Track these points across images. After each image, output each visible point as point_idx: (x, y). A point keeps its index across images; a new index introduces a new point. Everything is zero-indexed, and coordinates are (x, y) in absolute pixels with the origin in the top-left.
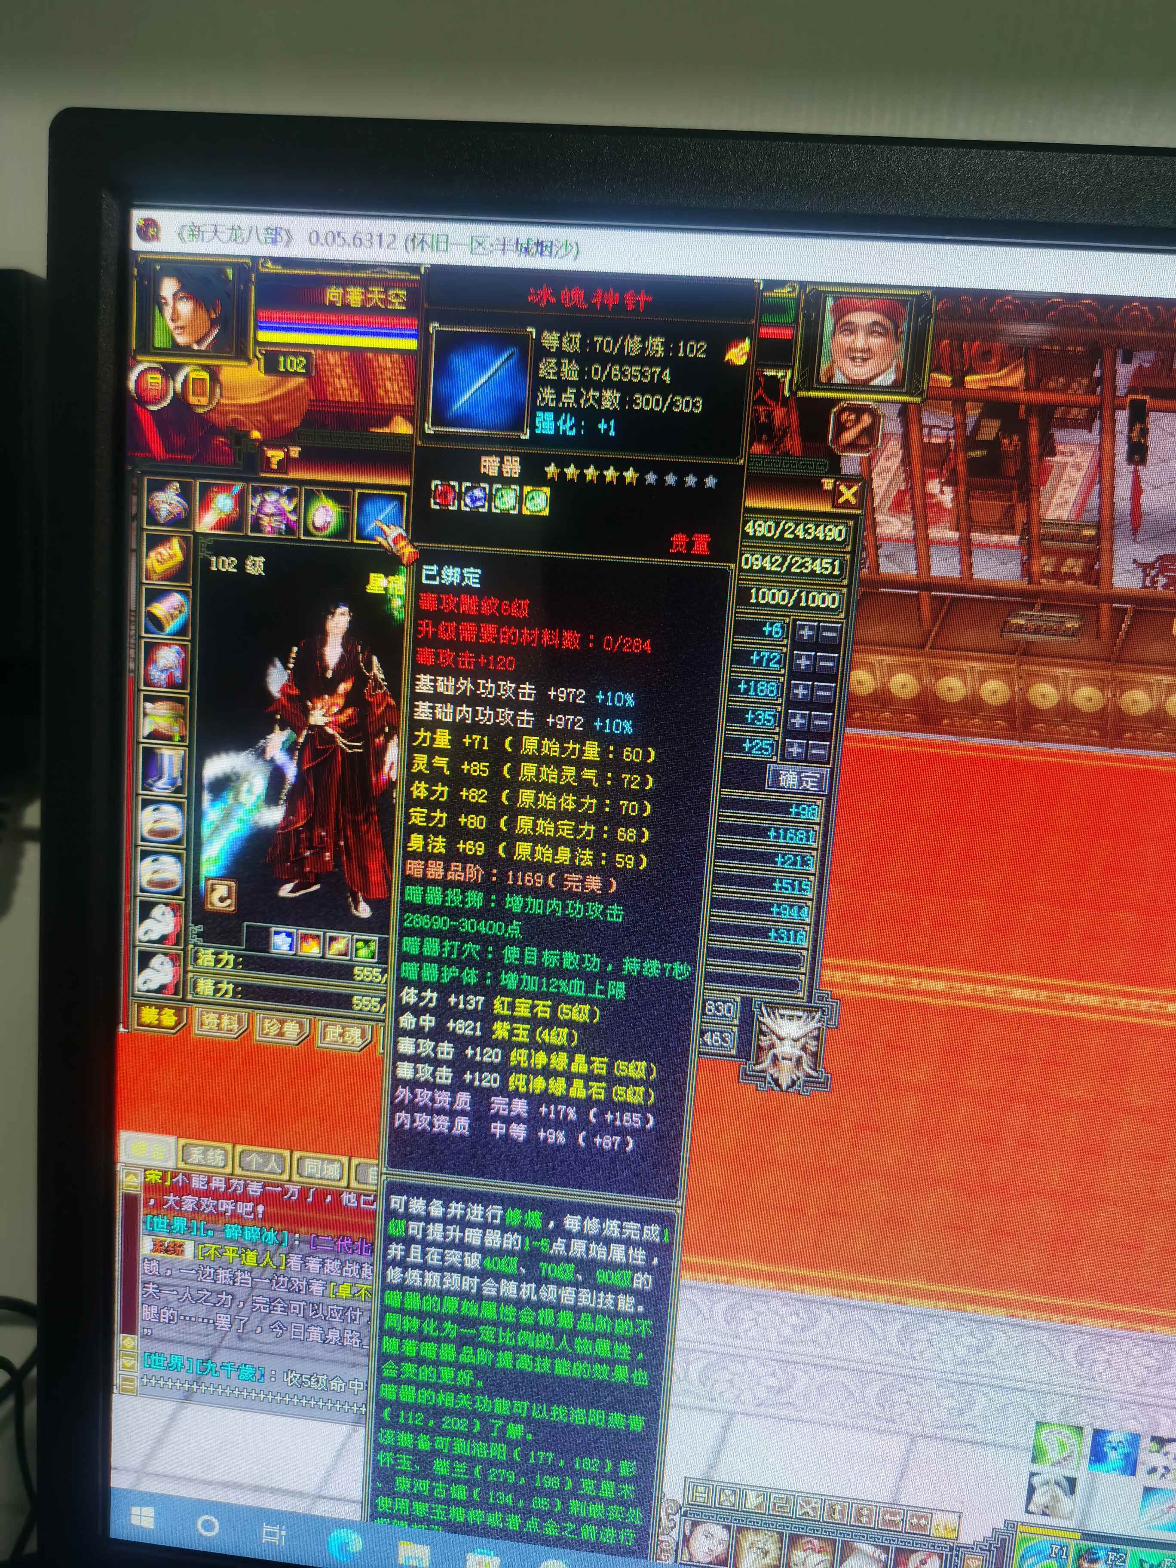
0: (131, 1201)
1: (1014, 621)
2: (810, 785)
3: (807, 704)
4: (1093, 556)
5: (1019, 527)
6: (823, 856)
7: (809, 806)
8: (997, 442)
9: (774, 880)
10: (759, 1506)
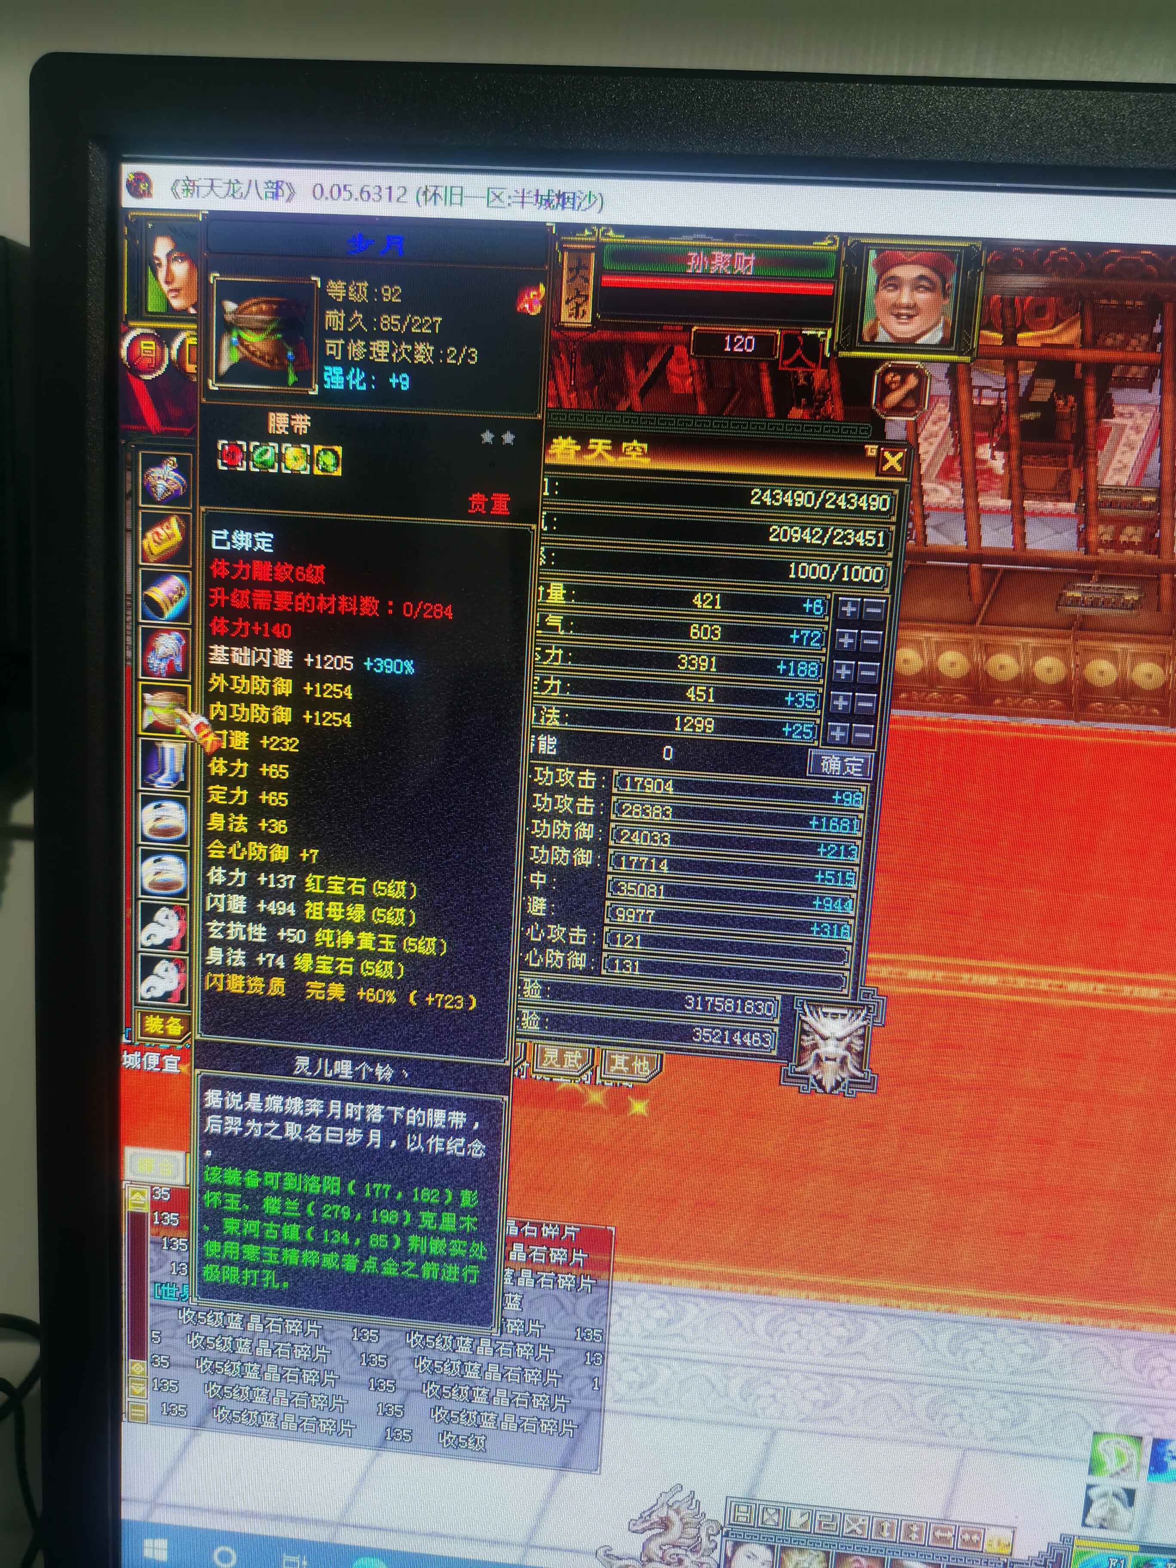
0: (138, 1219)
1: (1070, 594)
2: (854, 771)
3: (853, 685)
4: (1153, 524)
5: (1075, 494)
6: (868, 845)
7: (853, 793)
8: (1052, 402)
9: (816, 872)
10: (804, 1525)
